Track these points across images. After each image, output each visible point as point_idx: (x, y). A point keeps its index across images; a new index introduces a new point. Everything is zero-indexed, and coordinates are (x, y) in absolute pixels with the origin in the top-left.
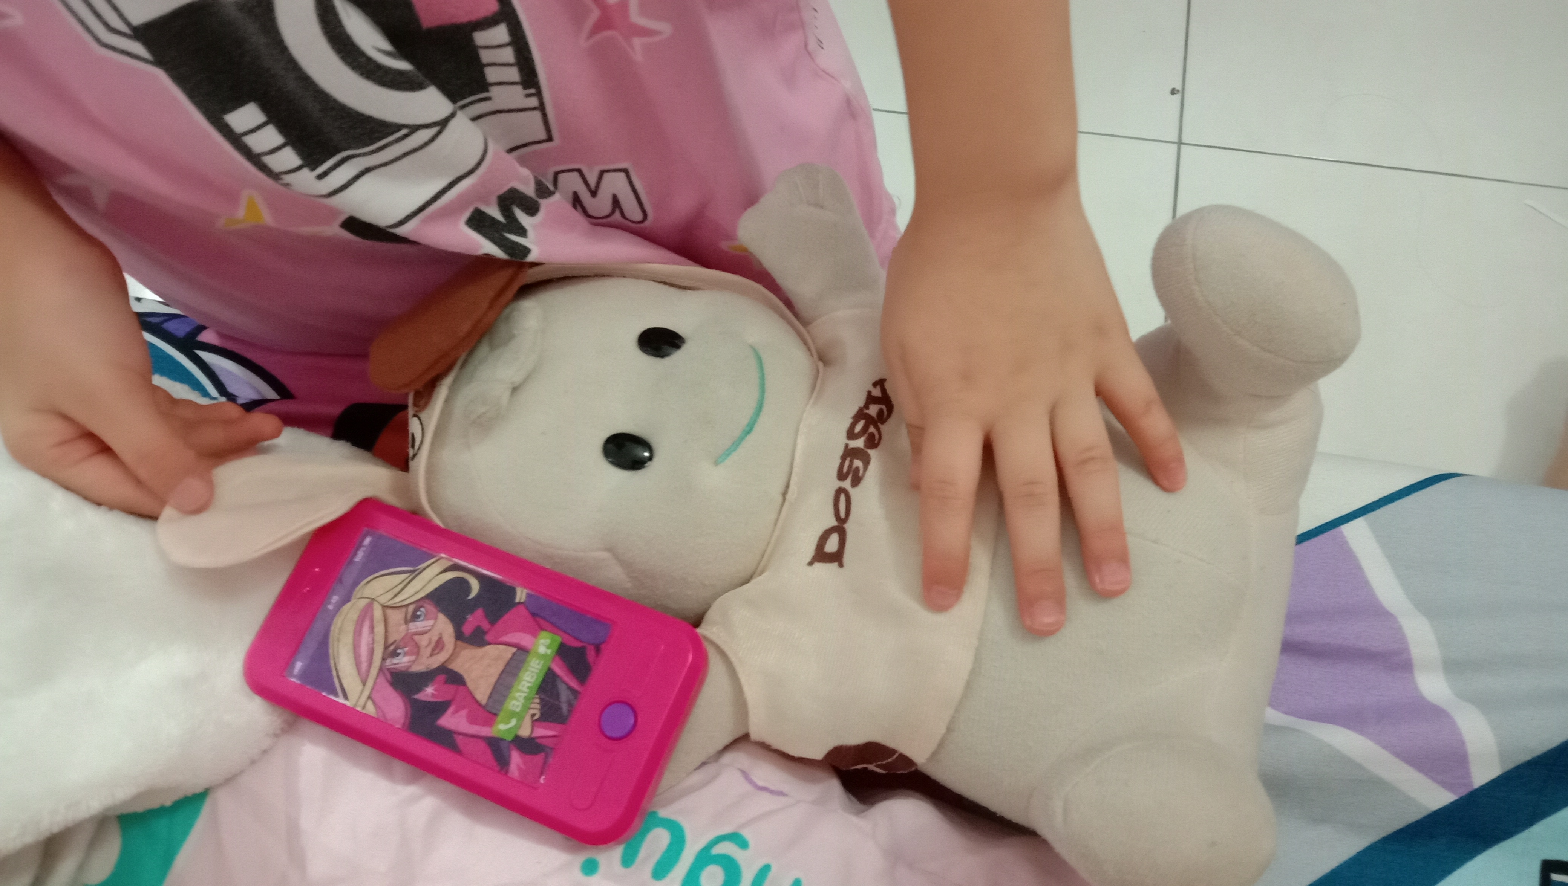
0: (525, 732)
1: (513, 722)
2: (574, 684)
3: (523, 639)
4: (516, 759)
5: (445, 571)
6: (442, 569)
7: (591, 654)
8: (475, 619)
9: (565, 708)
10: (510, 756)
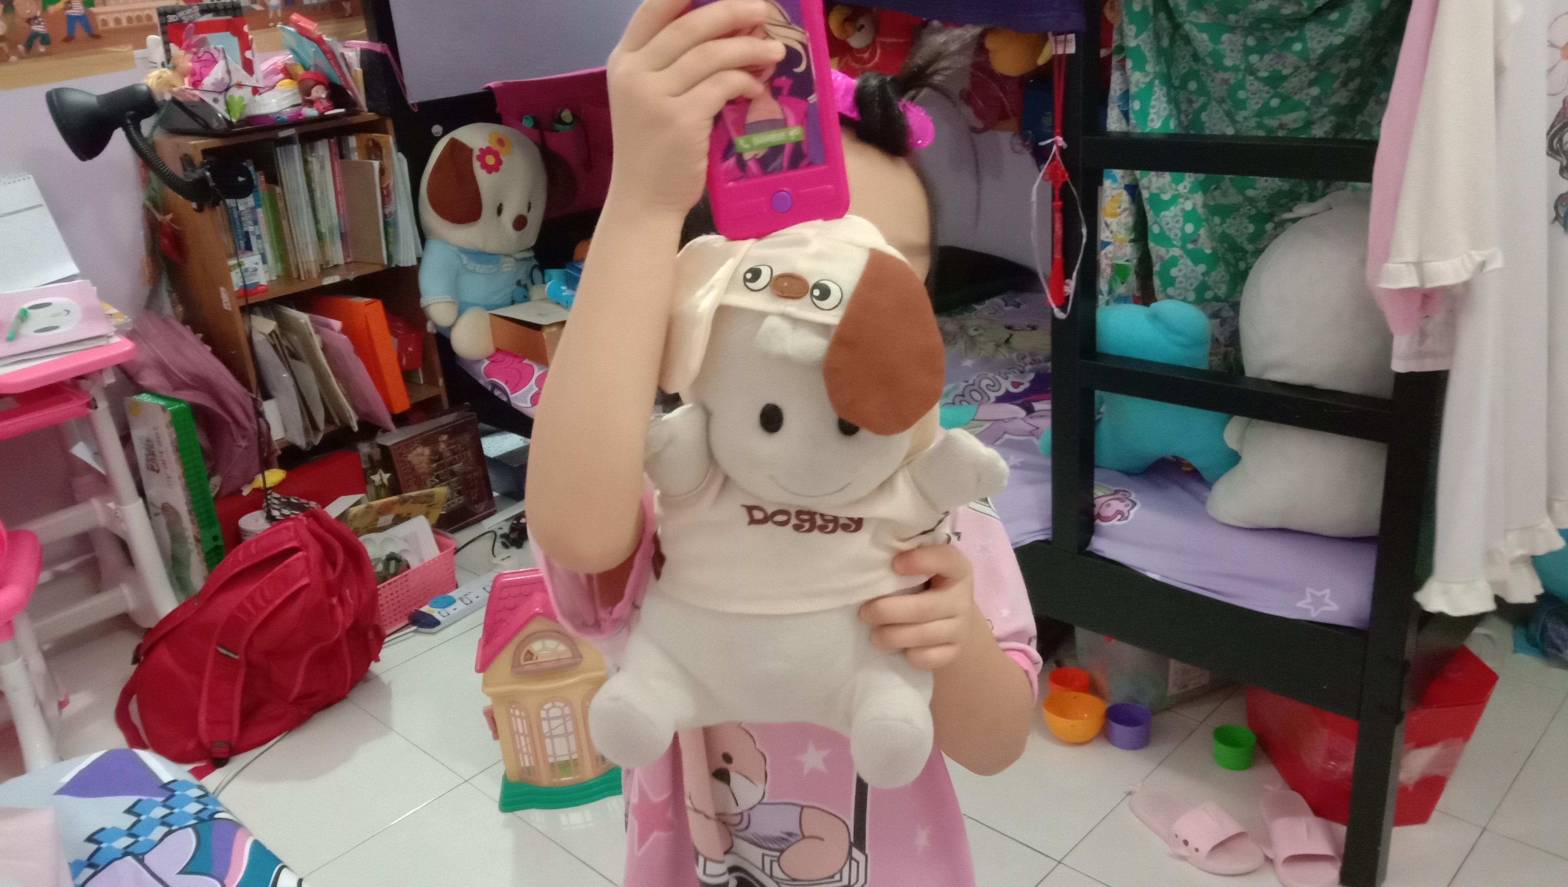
0: (747, 156)
1: (747, 146)
2: (785, 164)
3: (791, 119)
4: (731, 162)
5: (800, 43)
6: (800, 40)
7: (805, 162)
8: (784, 81)
9: (770, 169)
10: (730, 157)
